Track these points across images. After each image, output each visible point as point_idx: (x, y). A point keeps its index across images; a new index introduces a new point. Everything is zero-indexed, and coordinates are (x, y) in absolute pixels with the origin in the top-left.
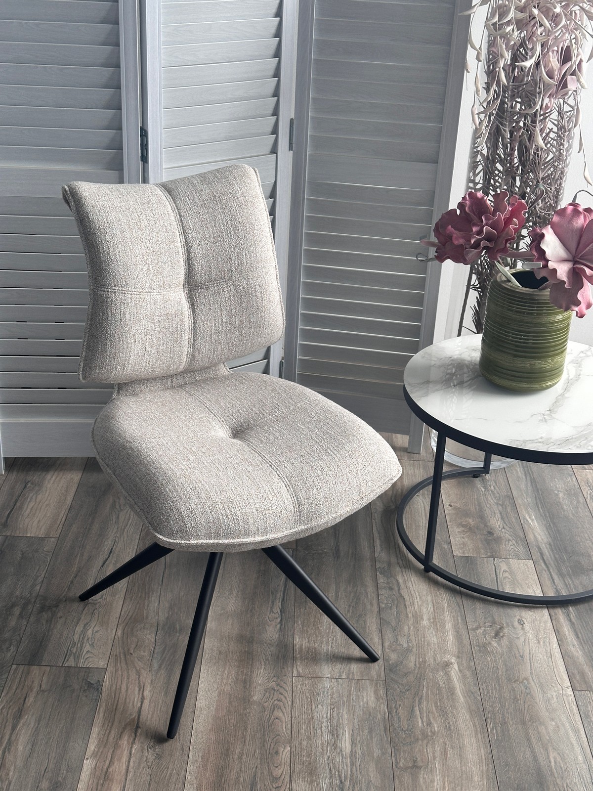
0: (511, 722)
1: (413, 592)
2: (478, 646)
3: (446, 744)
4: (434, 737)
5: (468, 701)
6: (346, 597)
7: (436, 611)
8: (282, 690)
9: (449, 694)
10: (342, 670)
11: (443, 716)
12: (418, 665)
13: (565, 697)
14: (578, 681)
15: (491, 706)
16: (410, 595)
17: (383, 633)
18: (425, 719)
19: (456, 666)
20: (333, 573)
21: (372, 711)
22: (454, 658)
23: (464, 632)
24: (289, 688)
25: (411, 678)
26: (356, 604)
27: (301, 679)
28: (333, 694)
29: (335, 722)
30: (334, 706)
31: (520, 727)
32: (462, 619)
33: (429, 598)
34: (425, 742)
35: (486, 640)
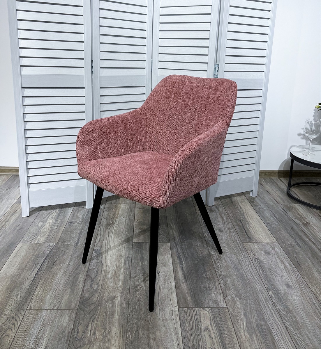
0: (141, 330)
1: (108, 261)
2: (134, 286)
3: (100, 346)
4: (95, 342)
5: (120, 319)
6: (73, 264)
7: (117, 269)
8: (17, 318)
9: (111, 315)
10: (56, 305)
11: (104, 329)
12: (98, 299)
13: (173, 312)
14: (182, 303)
15: (132, 321)
16: (106, 262)
17: (86, 282)
18: (93, 331)
19: (119, 299)
20: (71, 253)
21: (64, 328)
22: (119, 294)
23: (128, 279)
24: (22, 317)
25: (93, 307)
26: (77, 268)
27: (31, 311)
28: (46, 319)
29: (40, 336)
30: (44, 326)
31: (145, 333)
32: (129, 272)
33: (115, 263)
34: (88, 346)
35: (139, 282)
